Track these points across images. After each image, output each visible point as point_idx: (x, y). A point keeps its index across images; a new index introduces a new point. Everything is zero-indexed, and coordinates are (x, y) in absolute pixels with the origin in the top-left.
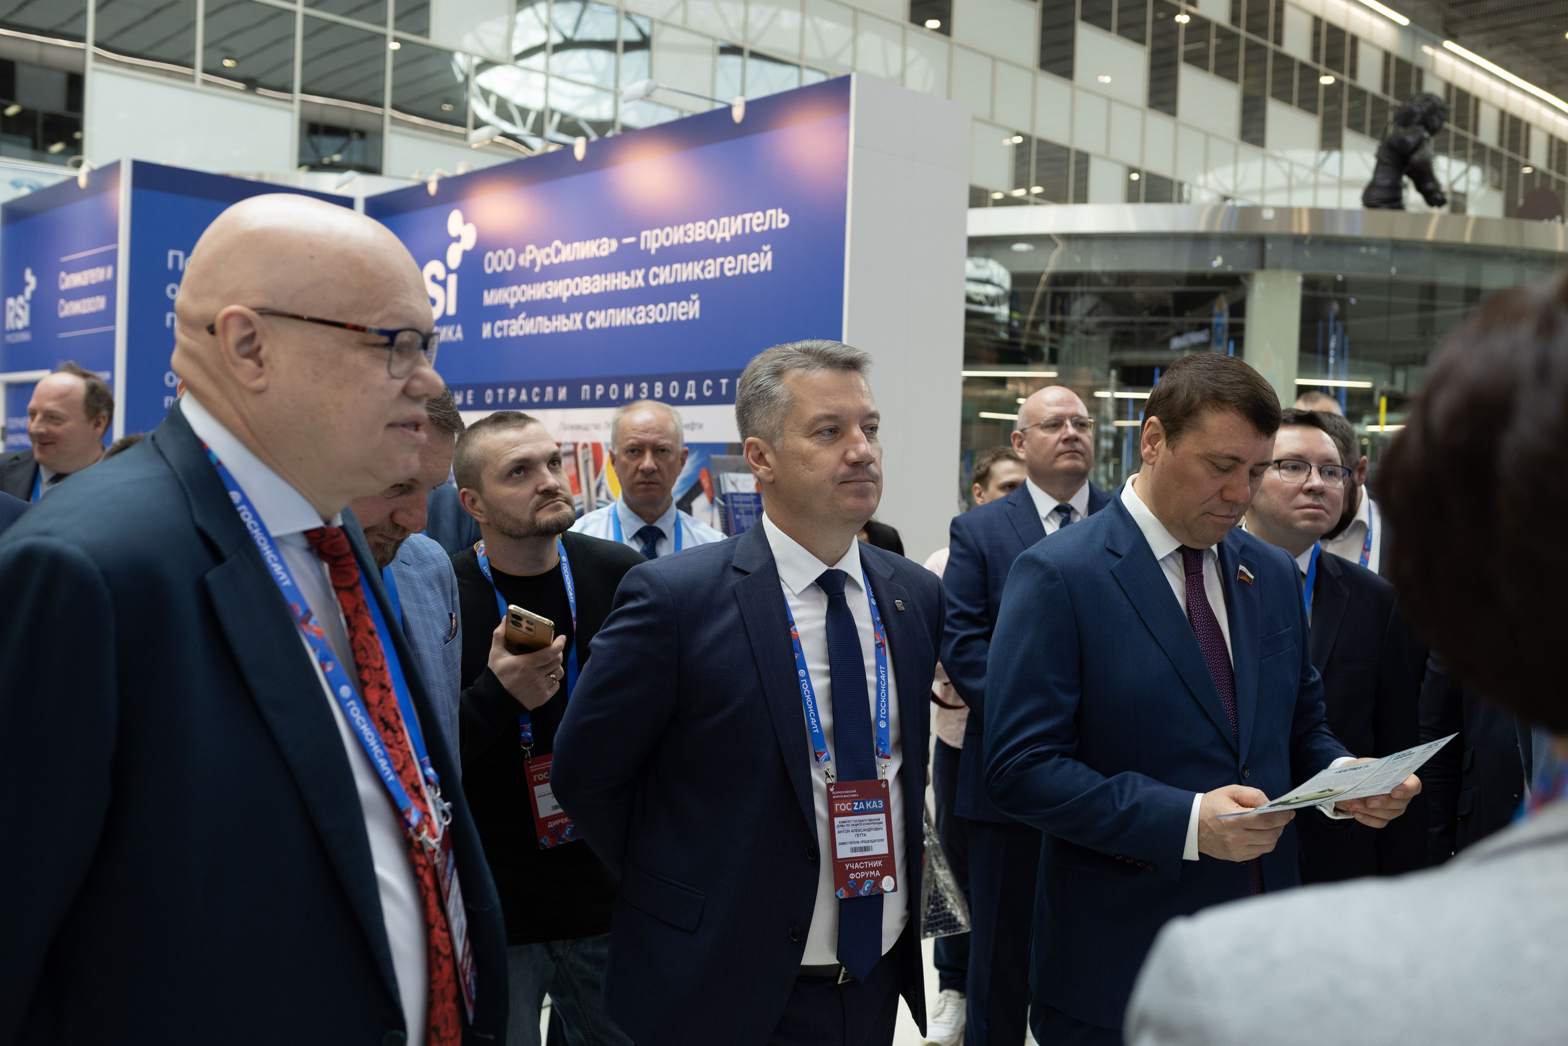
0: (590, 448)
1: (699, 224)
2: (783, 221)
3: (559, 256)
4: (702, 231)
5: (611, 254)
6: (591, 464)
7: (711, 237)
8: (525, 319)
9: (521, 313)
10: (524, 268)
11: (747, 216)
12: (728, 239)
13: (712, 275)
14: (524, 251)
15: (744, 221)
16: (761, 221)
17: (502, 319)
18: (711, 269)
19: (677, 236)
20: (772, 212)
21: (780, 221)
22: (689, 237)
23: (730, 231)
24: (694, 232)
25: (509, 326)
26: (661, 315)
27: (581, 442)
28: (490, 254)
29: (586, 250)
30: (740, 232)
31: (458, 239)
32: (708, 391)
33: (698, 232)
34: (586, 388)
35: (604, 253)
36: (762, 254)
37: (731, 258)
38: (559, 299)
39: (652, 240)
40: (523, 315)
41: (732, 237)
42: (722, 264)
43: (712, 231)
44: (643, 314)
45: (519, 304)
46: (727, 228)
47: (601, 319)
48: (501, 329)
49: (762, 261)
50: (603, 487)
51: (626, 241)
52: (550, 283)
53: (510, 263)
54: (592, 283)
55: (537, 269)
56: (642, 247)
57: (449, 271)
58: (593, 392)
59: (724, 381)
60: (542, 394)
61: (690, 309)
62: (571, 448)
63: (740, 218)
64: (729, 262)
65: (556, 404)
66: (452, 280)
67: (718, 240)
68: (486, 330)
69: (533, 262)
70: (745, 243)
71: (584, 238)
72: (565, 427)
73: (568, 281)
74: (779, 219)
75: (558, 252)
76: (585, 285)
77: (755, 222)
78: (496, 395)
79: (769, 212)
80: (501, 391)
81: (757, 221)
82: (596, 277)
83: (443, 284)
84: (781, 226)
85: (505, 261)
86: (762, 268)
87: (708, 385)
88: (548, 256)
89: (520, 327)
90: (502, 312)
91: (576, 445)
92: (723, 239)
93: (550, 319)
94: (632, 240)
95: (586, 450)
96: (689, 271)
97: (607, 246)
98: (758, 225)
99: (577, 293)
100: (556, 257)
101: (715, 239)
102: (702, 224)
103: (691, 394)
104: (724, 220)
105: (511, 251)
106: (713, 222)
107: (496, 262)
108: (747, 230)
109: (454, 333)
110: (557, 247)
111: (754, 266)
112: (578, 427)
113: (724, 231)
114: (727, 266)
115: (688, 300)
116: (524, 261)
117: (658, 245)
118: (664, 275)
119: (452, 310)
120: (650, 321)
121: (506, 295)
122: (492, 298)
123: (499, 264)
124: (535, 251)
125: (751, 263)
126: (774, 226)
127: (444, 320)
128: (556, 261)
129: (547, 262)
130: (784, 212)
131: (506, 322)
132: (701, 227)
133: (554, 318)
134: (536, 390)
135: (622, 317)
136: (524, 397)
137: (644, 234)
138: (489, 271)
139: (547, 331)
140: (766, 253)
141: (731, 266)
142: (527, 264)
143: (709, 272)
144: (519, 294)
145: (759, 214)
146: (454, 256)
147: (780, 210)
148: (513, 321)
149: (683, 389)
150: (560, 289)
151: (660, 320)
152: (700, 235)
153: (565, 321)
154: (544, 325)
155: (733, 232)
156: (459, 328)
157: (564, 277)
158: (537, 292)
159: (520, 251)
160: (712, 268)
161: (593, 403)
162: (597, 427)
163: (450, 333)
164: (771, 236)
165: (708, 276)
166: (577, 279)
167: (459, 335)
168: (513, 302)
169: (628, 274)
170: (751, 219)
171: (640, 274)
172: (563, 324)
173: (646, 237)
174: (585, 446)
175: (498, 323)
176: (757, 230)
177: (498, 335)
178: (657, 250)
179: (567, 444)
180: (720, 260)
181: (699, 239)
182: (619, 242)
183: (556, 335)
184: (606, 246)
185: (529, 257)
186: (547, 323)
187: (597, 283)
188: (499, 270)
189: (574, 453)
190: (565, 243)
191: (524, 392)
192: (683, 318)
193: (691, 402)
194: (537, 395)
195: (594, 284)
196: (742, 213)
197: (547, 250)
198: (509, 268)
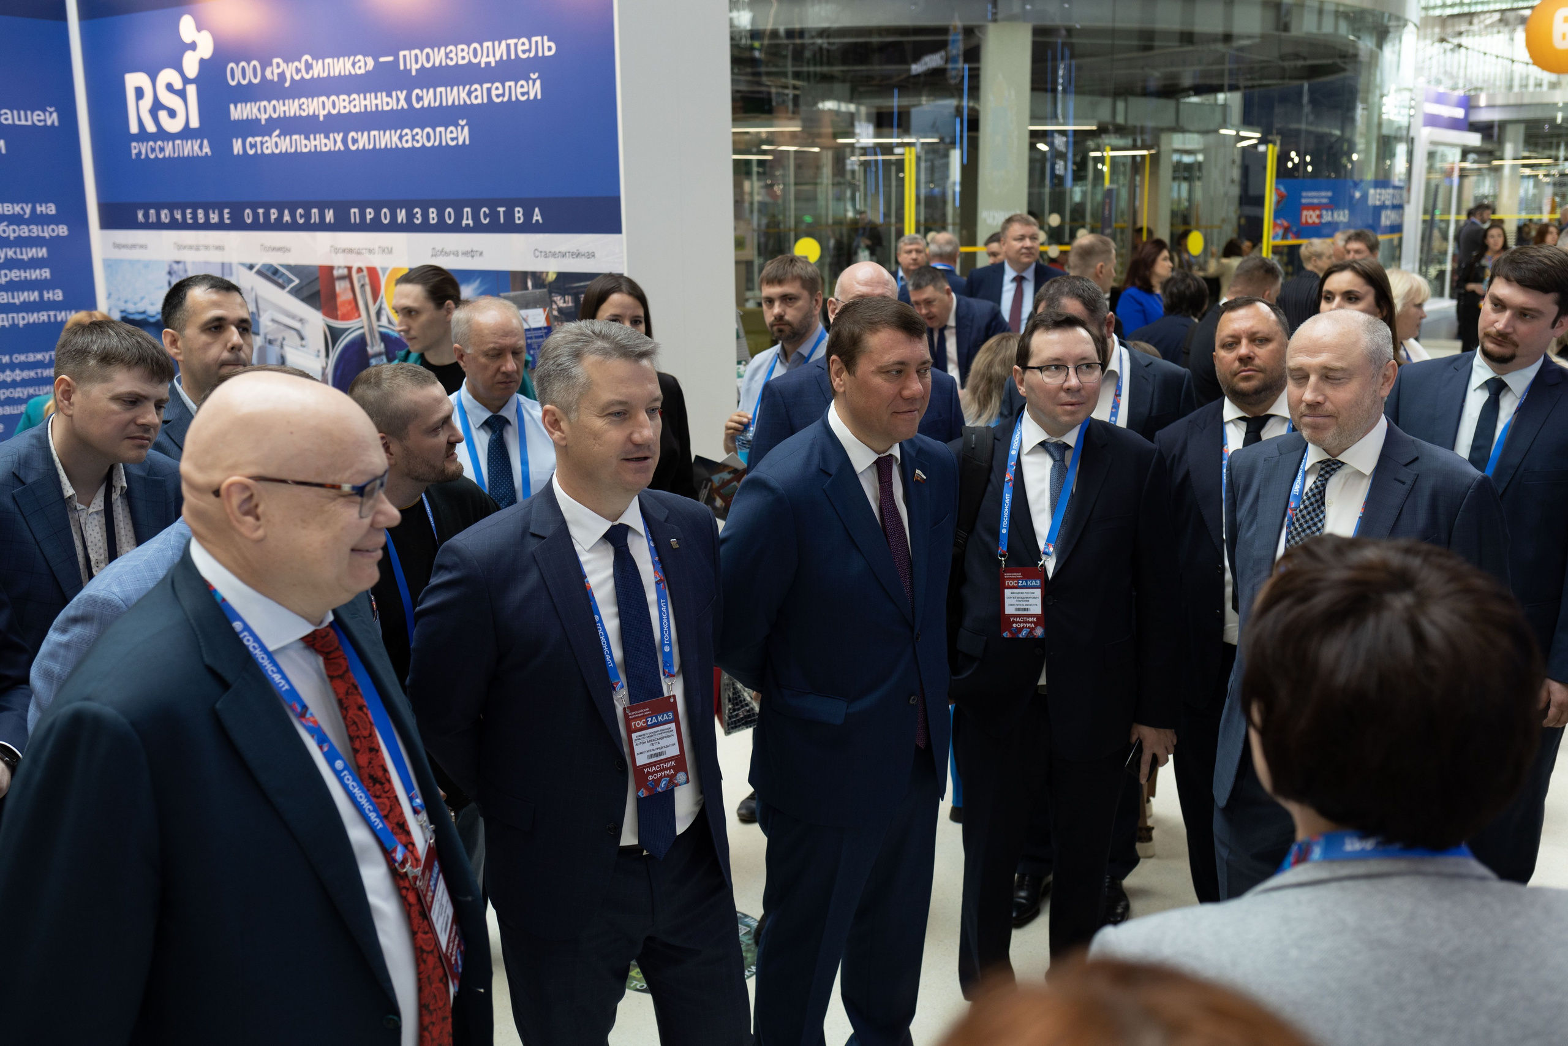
0: (365, 272)
1: (460, 47)
2: (550, 49)
3: (311, 72)
4: (465, 54)
5: (367, 72)
6: (368, 289)
7: (475, 61)
8: (279, 136)
9: (275, 130)
10: (272, 81)
11: (512, 42)
12: (493, 64)
13: (479, 101)
14: (271, 64)
15: (508, 46)
16: (527, 47)
17: (253, 136)
18: (478, 95)
19: (438, 57)
20: (539, 39)
21: (546, 49)
22: (451, 59)
23: (494, 56)
24: (456, 54)
25: (262, 143)
26: (429, 139)
27: (355, 266)
28: (232, 65)
29: (341, 66)
30: (505, 58)
31: (193, 46)
32: (485, 219)
33: (460, 55)
34: (354, 210)
35: (362, 71)
36: (531, 82)
37: (497, 84)
38: (315, 117)
39: (412, 60)
40: (277, 132)
41: (496, 62)
42: (489, 90)
43: (475, 55)
44: (409, 137)
45: (270, 119)
46: (491, 53)
47: (363, 141)
48: (253, 146)
49: (532, 89)
50: (383, 312)
51: (382, 59)
52: (303, 100)
53: (255, 77)
54: (350, 102)
55: (287, 84)
56: (402, 67)
57: (186, 81)
58: (363, 215)
59: (501, 210)
60: (307, 215)
61: (459, 135)
62: (345, 272)
63: (504, 43)
64: (496, 88)
65: (322, 226)
66: (192, 91)
67: (483, 65)
68: (237, 146)
69: (282, 76)
70: (510, 70)
71: (337, 54)
72: (337, 251)
73: (324, 98)
74: (546, 47)
75: (309, 67)
76: (342, 104)
77: (520, 48)
78: (256, 216)
79: (534, 39)
80: (261, 211)
81: (522, 47)
82: (354, 96)
83: (182, 94)
84: (547, 53)
85: (249, 73)
86: (532, 97)
87: (485, 212)
88: (298, 71)
89: (275, 144)
90: (250, 127)
91: (350, 269)
92: (488, 64)
93: (307, 138)
94: (391, 59)
95: (361, 274)
96: (455, 96)
97: (364, 65)
98: (524, 52)
99: (334, 112)
100: (307, 73)
101: (479, 63)
102: (464, 47)
103: (467, 221)
104: (488, 44)
105: (254, 62)
106: (475, 45)
107: (239, 74)
108: (513, 56)
109: (201, 147)
110: (307, 61)
111: (523, 94)
112: (351, 251)
113: (488, 56)
114: (494, 92)
115: (456, 125)
116: (272, 74)
117: (419, 66)
118: (428, 98)
119: (195, 123)
120: (418, 145)
121: (255, 110)
122: (239, 112)
123: (244, 77)
124: (283, 65)
125: (519, 90)
126: (540, 54)
127: (187, 133)
128: (307, 77)
129: (297, 77)
130: (549, 40)
131: (258, 139)
132: (463, 50)
133: (312, 137)
134: (300, 211)
135: (387, 139)
136: (287, 218)
137: (402, 53)
138: (233, 83)
139: (305, 150)
140: (534, 81)
141: (499, 92)
142: (276, 79)
143: (476, 97)
144: (270, 109)
145: (524, 40)
146: (191, 67)
147: (545, 38)
148: (267, 138)
149: (459, 217)
150: (315, 106)
151: (429, 145)
152: (463, 58)
153: (324, 141)
154: (303, 144)
155: (498, 58)
156: (206, 142)
157: (319, 95)
158: (291, 108)
159: (266, 63)
160: (479, 93)
161: (363, 227)
162: (371, 251)
163: (196, 148)
164: (537, 64)
165: (475, 102)
166: (333, 98)
167: (207, 149)
168: (264, 117)
169: (389, 95)
170: (516, 45)
171: (402, 96)
172: (322, 143)
173: (405, 56)
174: (360, 270)
175: (250, 139)
176: (524, 56)
177: (251, 152)
178: (417, 70)
179: (339, 267)
180: (486, 86)
181: (461, 62)
182: (376, 60)
183: (315, 155)
184: (362, 64)
185: (276, 71)
186: (304, 142)
187: (356, 102)
188: (244, 82)
189: (349, 277)
190: (316, 58)
191: (286, 212)
192: (453, 143)
193: (468, 229)
194: (301, 216)
195: (353, 103)
196: (506, 39)
197: (296, 64)
198: (256, 81)
